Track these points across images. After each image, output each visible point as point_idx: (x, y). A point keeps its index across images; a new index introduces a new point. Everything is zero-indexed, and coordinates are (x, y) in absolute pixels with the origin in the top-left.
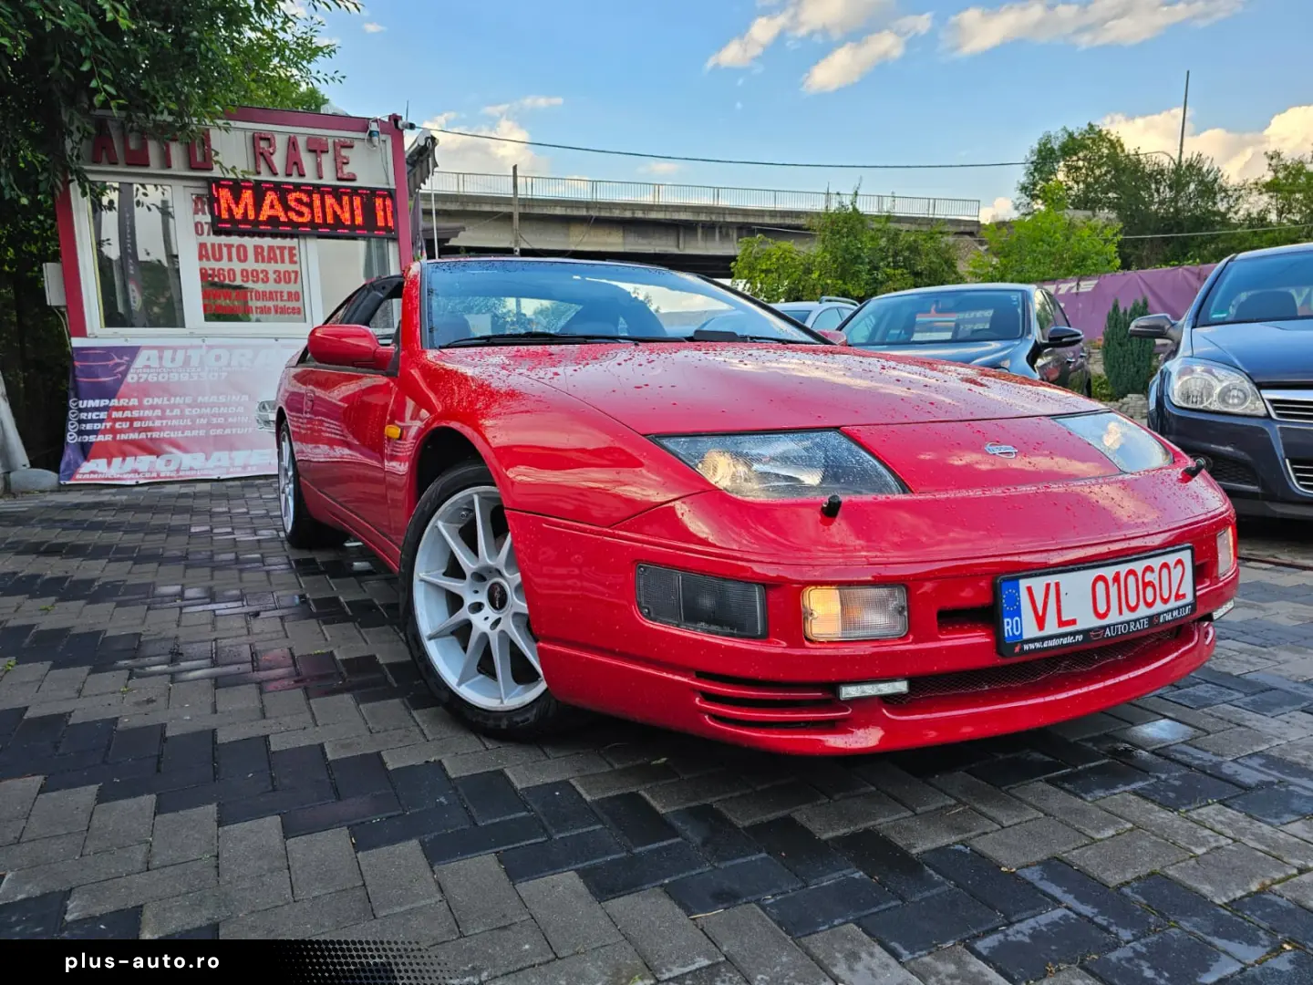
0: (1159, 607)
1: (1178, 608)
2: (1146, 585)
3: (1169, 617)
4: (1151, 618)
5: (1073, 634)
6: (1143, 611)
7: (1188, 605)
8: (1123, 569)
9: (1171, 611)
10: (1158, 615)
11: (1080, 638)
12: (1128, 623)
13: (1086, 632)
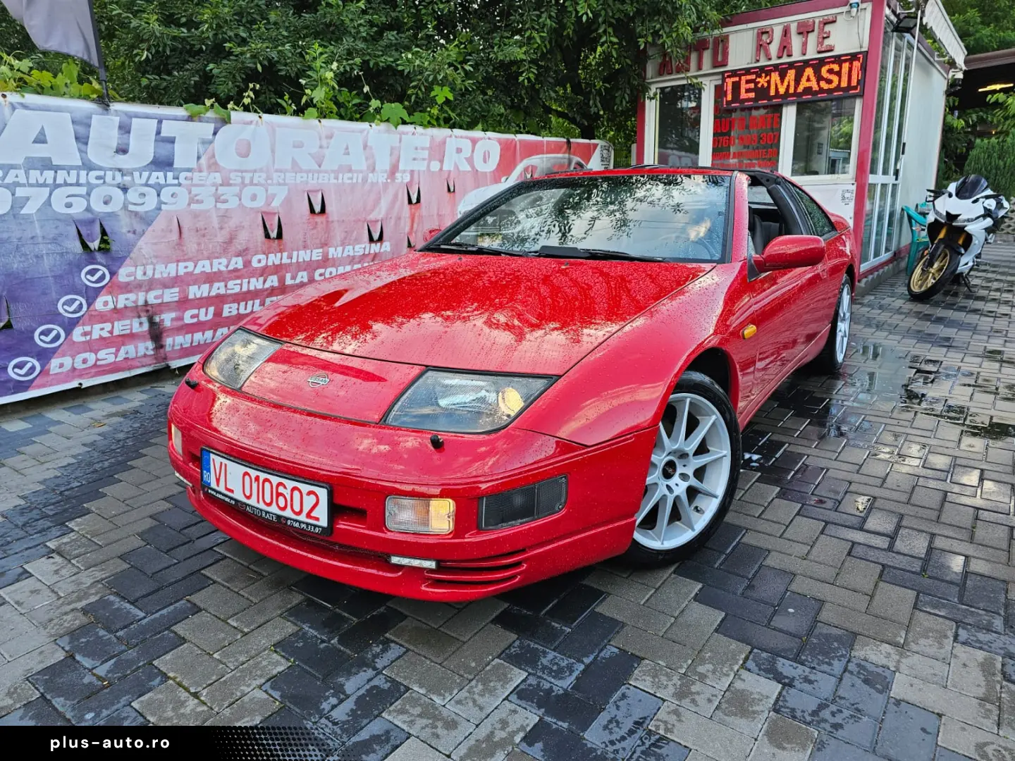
0: (288, 513)
1: (307, 524)
2: (279, 494)
3: (297, 525)
4: (279, 517)
5: (231, 498)
6: (274, 509)
7: (319, 527)
8: (263, 476)
9: (300, 522)
10: (287, 519)
11: (233, 502)
12: (261, 510)
13: (236, 501)
